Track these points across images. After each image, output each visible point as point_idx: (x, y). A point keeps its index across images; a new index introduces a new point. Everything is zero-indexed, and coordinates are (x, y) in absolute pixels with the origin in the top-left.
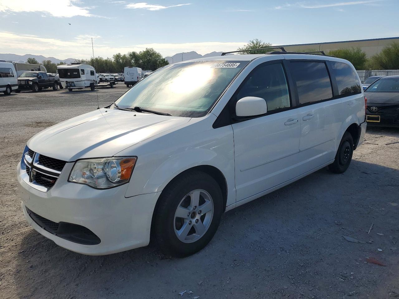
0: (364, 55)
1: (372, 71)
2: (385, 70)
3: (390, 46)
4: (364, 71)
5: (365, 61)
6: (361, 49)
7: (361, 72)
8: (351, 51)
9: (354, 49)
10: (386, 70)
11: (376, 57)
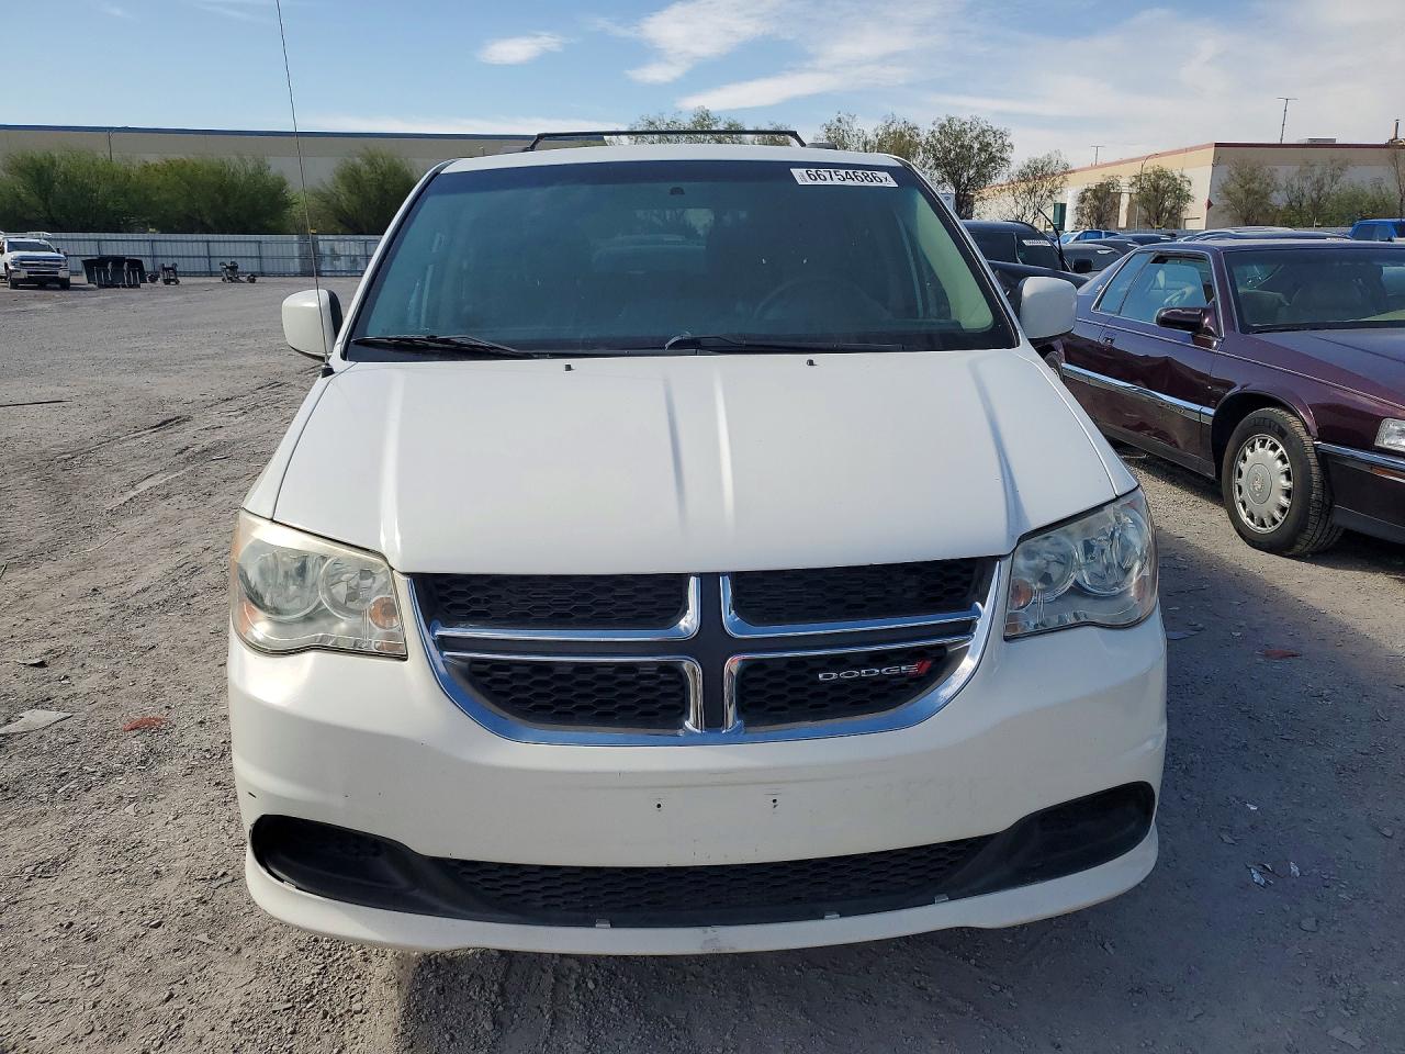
0: (282, 184)
1: (320, 237)
2: (356, 237)
3: (358, 161)
4: (295, 237)
5: (287, 204)
6: (269, 163)
7: (287, 242)
8: (235, 168)
9: (243, 161)
10: (362, 237)
11: (320, 193)
